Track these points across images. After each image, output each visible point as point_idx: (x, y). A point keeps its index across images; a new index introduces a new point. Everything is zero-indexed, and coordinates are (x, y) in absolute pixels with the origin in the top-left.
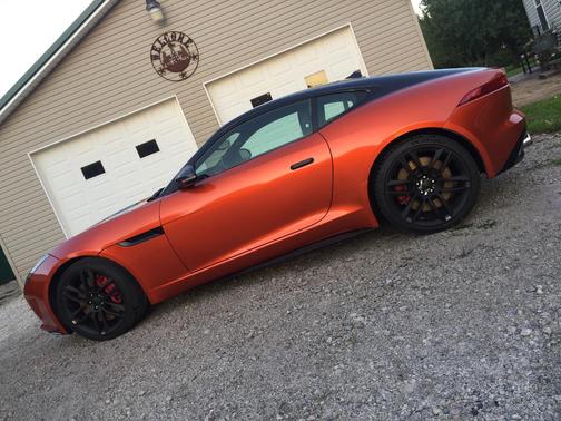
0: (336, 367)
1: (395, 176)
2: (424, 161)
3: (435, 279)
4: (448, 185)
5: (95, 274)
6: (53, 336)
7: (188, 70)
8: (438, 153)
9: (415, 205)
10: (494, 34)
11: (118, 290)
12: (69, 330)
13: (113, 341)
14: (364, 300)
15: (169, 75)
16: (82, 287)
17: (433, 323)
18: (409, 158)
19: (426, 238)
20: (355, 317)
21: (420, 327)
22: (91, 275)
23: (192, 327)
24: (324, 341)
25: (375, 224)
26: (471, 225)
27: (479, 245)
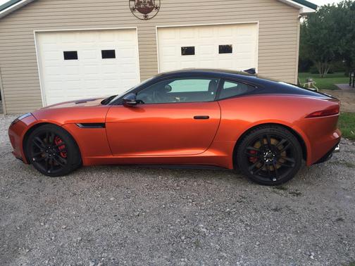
0: (182, 260)
1: (253, 144)
2: (273, 141)
3: (255, 220)
4: (281, 161)
5: (56, 136)
6: (18, 161)
7: (150, 15)
8: (283, 141)
9: (259, 165)
10: (341, 52)
11: (66, 150)
12: (29, 162)
13: (53, 178)
14: (210, 217)
15: (137, 13)
16: (45, 140)
17: (246, 252)
18: (265, 137)
19: (258, 186)
20: (202, 227)
21: (238, 252)
22: (53, 135)
23: (104, 191)
24: (180, 237)
25: (231, 167)
26: (286, 189)
27: (286, 206)
